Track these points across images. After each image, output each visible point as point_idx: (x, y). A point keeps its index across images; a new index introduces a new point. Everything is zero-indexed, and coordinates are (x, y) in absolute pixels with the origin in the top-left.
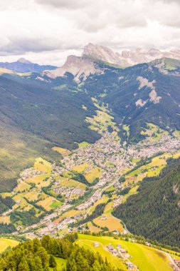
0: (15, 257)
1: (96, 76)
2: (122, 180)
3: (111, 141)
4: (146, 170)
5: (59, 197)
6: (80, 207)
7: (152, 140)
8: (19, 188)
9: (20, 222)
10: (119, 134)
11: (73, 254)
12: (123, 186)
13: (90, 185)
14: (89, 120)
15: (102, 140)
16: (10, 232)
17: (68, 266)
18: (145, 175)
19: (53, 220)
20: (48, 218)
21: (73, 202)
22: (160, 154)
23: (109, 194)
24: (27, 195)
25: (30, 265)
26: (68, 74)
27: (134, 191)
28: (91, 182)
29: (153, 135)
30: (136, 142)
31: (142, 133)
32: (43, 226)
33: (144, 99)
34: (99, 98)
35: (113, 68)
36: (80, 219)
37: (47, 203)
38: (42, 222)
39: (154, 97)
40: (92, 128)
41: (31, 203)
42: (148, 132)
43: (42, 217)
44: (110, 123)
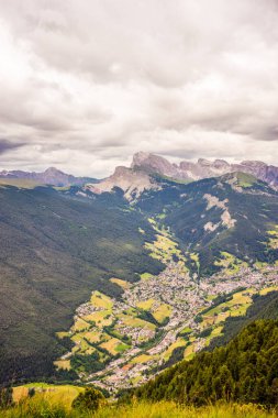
1: (151, 192)
2: (199, 320)
3: (177, 273)
4: (227, 309)
5: (125, 339)
6: (151, 351)
7: (229, 273)
8: (76, 327)
9: (82, 368)
10: (187, 264)
12: (201, 327)
13: (160, 325)
14: (149, 246)
15: (166, 271)
16: (72, 379)
18: (227, 314)
19: (121, 366)
20: (115, 363)
21: (143, 345)
22: (241, 289)
23: (185, 336)
24: (88, 335)
26: (117, 189)
27: (217, 332)
28: (160, 321)
29: (230, 266)
30: (209, 274)
31: (216, 263)
32: (110, 374)
33: (214, 222)
34: (157, 220)
35: (173, 183)
36: (155, 365)
37: (112, 346)
38: (108, 369)
39: (227, 220)
40: (154, 256)
41: (93, 345)
42: (223, 263)
43: (107, 362)
44: (174, 251)
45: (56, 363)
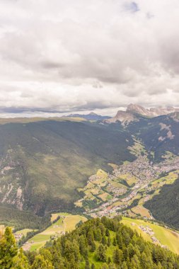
0: (86, 228)
1: (134, 122)
2: (150, 185)
3: (143, 161)
4: (164, 180)
5: (111, 193)
6: (123, 200)
7: (169, 161)
8: (88, 186)
9: (88, 206)
10: (148, 157)
11: (120, 229)
12: (150, 189)
13: (130, 187)
14: (130, 148)
15: (137, 160)
17: (117, 237)
18: (164, 183)
19: (107, 206)
20: (104, 205)
21: (119, 197)
22: (174, 170)
23: (141, 193)
25: (94, 233)
26: (118, 121)
27: (157, 192)
28: (130, 185)
29: (170, 158)
30: (158, 162)
31: (163, 157)
32: (101, 210)
33: (163, 137)
34: (136, 135)
35: (145, 118)
36: (123, 207)
37: (104, 196)
38: (101, 208)
39: (170, 135)
40: (131, 153)
41: (95, 195)
42: (166, 156)
43: (101, 204)
44: (143, 150)
45: (75, 203)
